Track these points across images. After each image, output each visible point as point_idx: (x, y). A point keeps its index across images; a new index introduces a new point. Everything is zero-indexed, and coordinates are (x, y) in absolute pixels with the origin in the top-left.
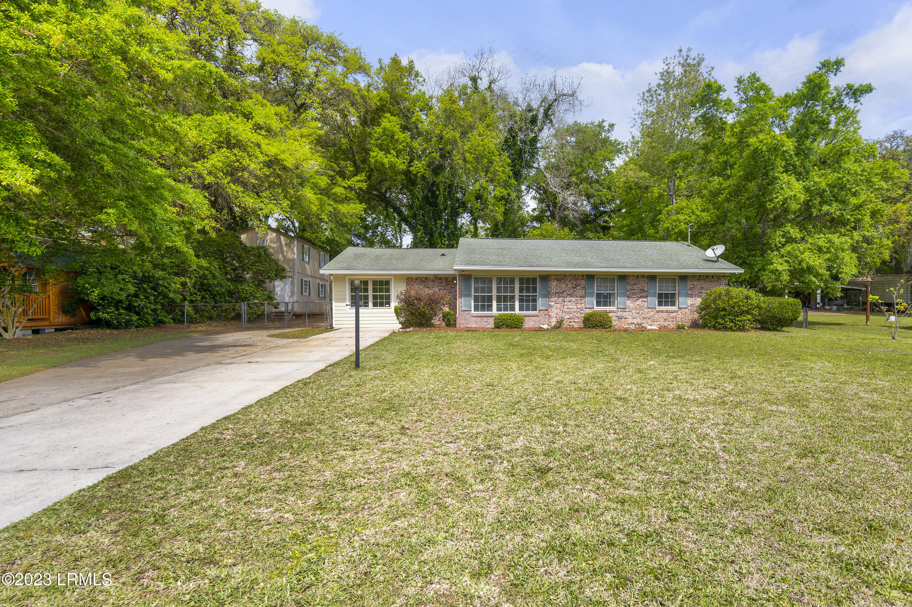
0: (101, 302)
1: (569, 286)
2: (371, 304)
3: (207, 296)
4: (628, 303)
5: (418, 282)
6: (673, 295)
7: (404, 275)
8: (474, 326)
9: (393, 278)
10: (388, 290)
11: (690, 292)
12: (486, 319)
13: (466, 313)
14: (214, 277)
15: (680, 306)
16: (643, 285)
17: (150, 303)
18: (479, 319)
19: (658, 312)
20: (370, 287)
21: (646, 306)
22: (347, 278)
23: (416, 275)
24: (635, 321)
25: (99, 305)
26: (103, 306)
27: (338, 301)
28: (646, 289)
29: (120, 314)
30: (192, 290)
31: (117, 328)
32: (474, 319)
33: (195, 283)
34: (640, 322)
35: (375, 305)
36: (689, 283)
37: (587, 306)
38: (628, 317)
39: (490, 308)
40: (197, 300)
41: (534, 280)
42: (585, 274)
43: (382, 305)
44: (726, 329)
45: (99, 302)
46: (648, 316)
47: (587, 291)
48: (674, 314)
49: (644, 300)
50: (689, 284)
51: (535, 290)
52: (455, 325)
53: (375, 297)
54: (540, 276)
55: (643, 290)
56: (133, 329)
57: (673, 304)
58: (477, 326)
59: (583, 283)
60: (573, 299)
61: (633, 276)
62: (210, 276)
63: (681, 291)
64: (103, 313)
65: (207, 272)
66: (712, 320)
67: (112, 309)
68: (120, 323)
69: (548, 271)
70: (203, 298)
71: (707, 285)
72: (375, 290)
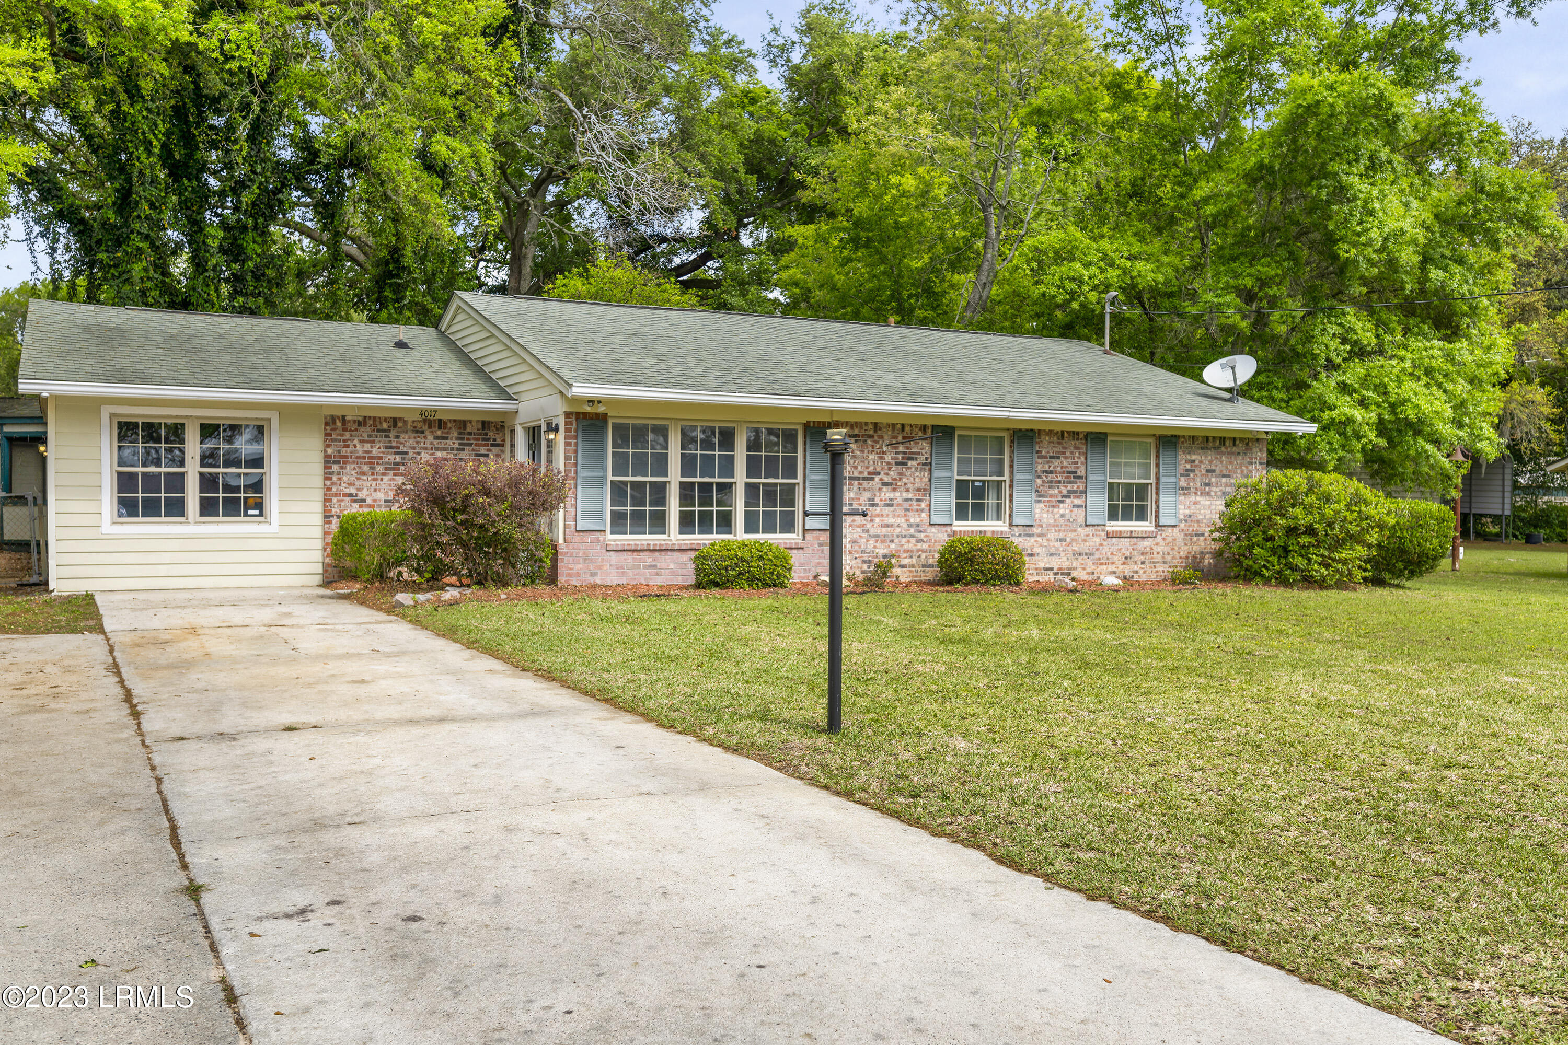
1: (888, 458)
2: (194, 508)
4: (1039, 510)
5: (365, 432)
6: (1142, 490)
7: (320, 407)
8: (613, 579)
9: (275, 417)
10: (257, 459)
11: (1183, 483)
12: (648, 559)
13: (589, 538)
15: (1163, 521)
16: (1073, 459)
18: (629, 557)
19: (1109, 536)
20: (193, 447)
21: (1081, 520)
22: (106, 411)
23: (359, 408)
24: (1055, 563)
27: (68, 494)
28: (1081, 472)
32: (614, 558)
34: (1066, 564)
35: (208, 508)
36: (1182, 457)
37: (935, 520)
38: (1036, 550)
39: (659, 522)
41: (790, 437)
42: (929, 423)
43: (232, 509)
44: (1309, 582)
46: (1085, 547)
47: (936, 474)
48: (1147, 543)
49: (1077, 502)
50: (1182, 460)
51: (791, 471)
52: (552, 579)
53: (208, 482)
54: (807, 426)
55: (1073, 475)
57: (1141, 515)
58: (623, 581)
59: (924, 448)
60: (898, 496)
61: (1050, 433)
63: (1163, 479)
66: (1274, 559)
69: (831, 412)
71: (1221, 463)
72: (208, 458)
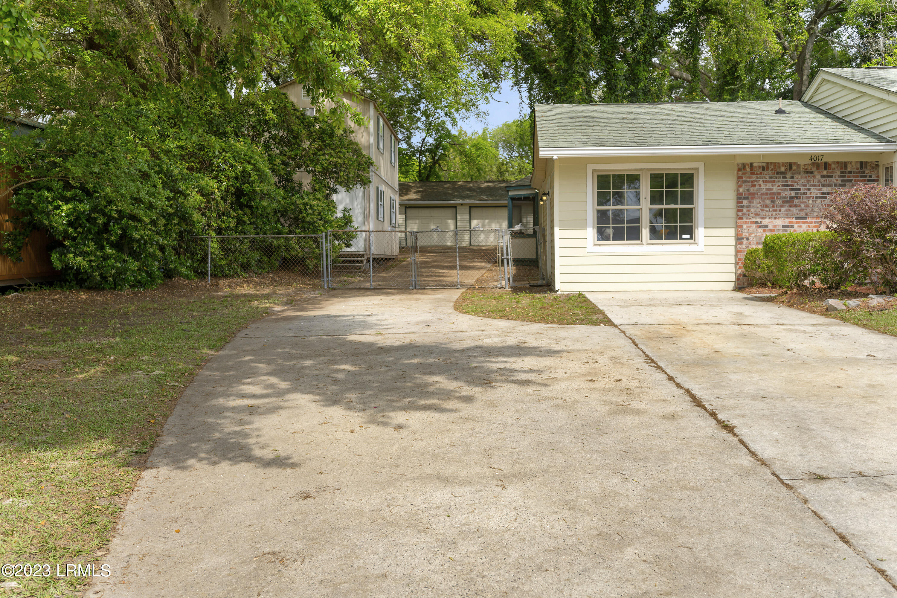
0: (70, 230)
2: (645, 233)
3: (246, 219)
5: (767, 175)
7: (733, 157)
9: (701, 166)
10: (688, 198)
14: (262, 178)
17: (159, 233)
20: (645, 191)
22: (590, 168)
23: (764, 155)
25: (67, 236)
26: (74, 239)
27: (567, 225)
29: (106, 258)
30: (222, 206)
31: (97, 288)
33: (227, 190)
35: (655, 234)
40: (227, 228)
43: (672, 234)
45: (66, 232)
53: (656, 216)
56: (127, 291)
62: (254, 177)
64: (76, 255)
65: (249, 168)
67: (91, 247)
68: (104, 278)
70: (240, 222)
72: (655, 198)
